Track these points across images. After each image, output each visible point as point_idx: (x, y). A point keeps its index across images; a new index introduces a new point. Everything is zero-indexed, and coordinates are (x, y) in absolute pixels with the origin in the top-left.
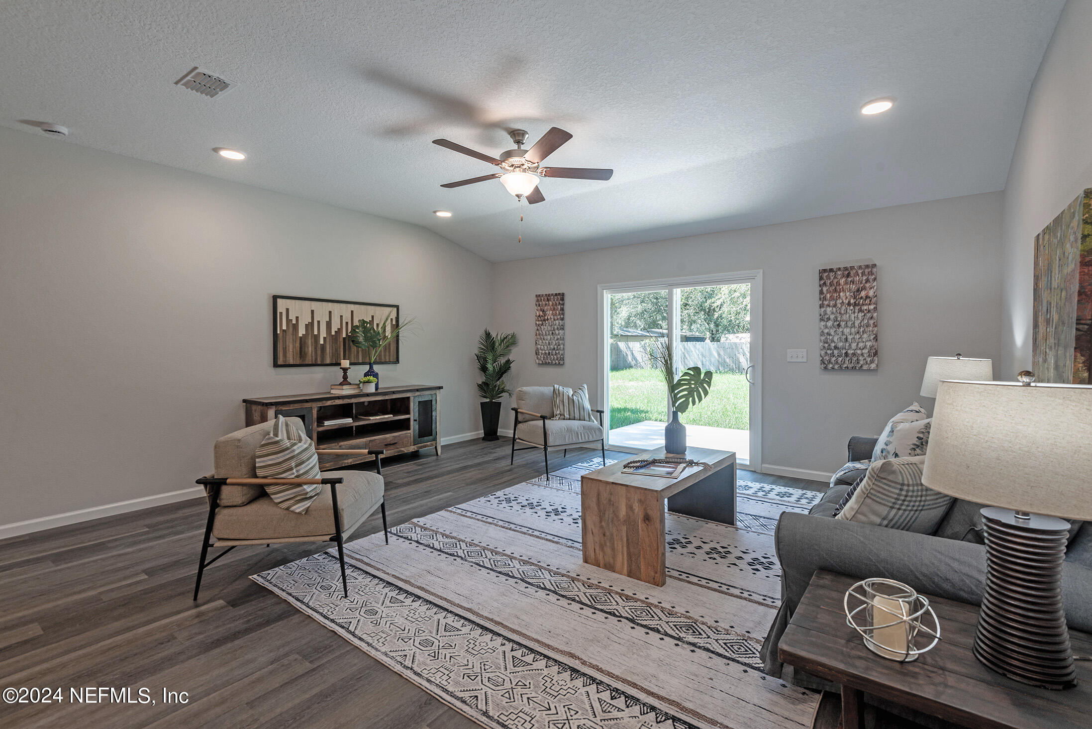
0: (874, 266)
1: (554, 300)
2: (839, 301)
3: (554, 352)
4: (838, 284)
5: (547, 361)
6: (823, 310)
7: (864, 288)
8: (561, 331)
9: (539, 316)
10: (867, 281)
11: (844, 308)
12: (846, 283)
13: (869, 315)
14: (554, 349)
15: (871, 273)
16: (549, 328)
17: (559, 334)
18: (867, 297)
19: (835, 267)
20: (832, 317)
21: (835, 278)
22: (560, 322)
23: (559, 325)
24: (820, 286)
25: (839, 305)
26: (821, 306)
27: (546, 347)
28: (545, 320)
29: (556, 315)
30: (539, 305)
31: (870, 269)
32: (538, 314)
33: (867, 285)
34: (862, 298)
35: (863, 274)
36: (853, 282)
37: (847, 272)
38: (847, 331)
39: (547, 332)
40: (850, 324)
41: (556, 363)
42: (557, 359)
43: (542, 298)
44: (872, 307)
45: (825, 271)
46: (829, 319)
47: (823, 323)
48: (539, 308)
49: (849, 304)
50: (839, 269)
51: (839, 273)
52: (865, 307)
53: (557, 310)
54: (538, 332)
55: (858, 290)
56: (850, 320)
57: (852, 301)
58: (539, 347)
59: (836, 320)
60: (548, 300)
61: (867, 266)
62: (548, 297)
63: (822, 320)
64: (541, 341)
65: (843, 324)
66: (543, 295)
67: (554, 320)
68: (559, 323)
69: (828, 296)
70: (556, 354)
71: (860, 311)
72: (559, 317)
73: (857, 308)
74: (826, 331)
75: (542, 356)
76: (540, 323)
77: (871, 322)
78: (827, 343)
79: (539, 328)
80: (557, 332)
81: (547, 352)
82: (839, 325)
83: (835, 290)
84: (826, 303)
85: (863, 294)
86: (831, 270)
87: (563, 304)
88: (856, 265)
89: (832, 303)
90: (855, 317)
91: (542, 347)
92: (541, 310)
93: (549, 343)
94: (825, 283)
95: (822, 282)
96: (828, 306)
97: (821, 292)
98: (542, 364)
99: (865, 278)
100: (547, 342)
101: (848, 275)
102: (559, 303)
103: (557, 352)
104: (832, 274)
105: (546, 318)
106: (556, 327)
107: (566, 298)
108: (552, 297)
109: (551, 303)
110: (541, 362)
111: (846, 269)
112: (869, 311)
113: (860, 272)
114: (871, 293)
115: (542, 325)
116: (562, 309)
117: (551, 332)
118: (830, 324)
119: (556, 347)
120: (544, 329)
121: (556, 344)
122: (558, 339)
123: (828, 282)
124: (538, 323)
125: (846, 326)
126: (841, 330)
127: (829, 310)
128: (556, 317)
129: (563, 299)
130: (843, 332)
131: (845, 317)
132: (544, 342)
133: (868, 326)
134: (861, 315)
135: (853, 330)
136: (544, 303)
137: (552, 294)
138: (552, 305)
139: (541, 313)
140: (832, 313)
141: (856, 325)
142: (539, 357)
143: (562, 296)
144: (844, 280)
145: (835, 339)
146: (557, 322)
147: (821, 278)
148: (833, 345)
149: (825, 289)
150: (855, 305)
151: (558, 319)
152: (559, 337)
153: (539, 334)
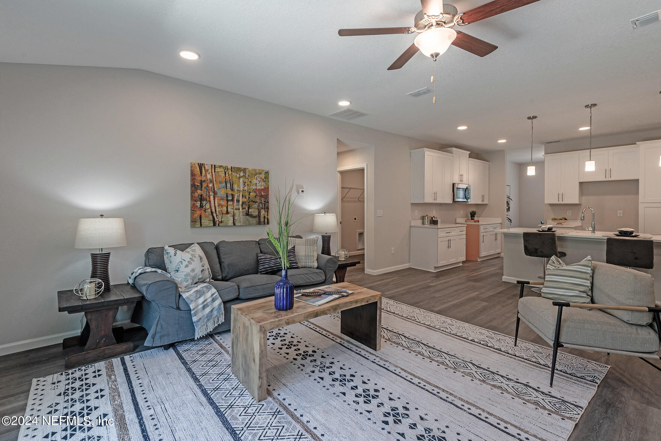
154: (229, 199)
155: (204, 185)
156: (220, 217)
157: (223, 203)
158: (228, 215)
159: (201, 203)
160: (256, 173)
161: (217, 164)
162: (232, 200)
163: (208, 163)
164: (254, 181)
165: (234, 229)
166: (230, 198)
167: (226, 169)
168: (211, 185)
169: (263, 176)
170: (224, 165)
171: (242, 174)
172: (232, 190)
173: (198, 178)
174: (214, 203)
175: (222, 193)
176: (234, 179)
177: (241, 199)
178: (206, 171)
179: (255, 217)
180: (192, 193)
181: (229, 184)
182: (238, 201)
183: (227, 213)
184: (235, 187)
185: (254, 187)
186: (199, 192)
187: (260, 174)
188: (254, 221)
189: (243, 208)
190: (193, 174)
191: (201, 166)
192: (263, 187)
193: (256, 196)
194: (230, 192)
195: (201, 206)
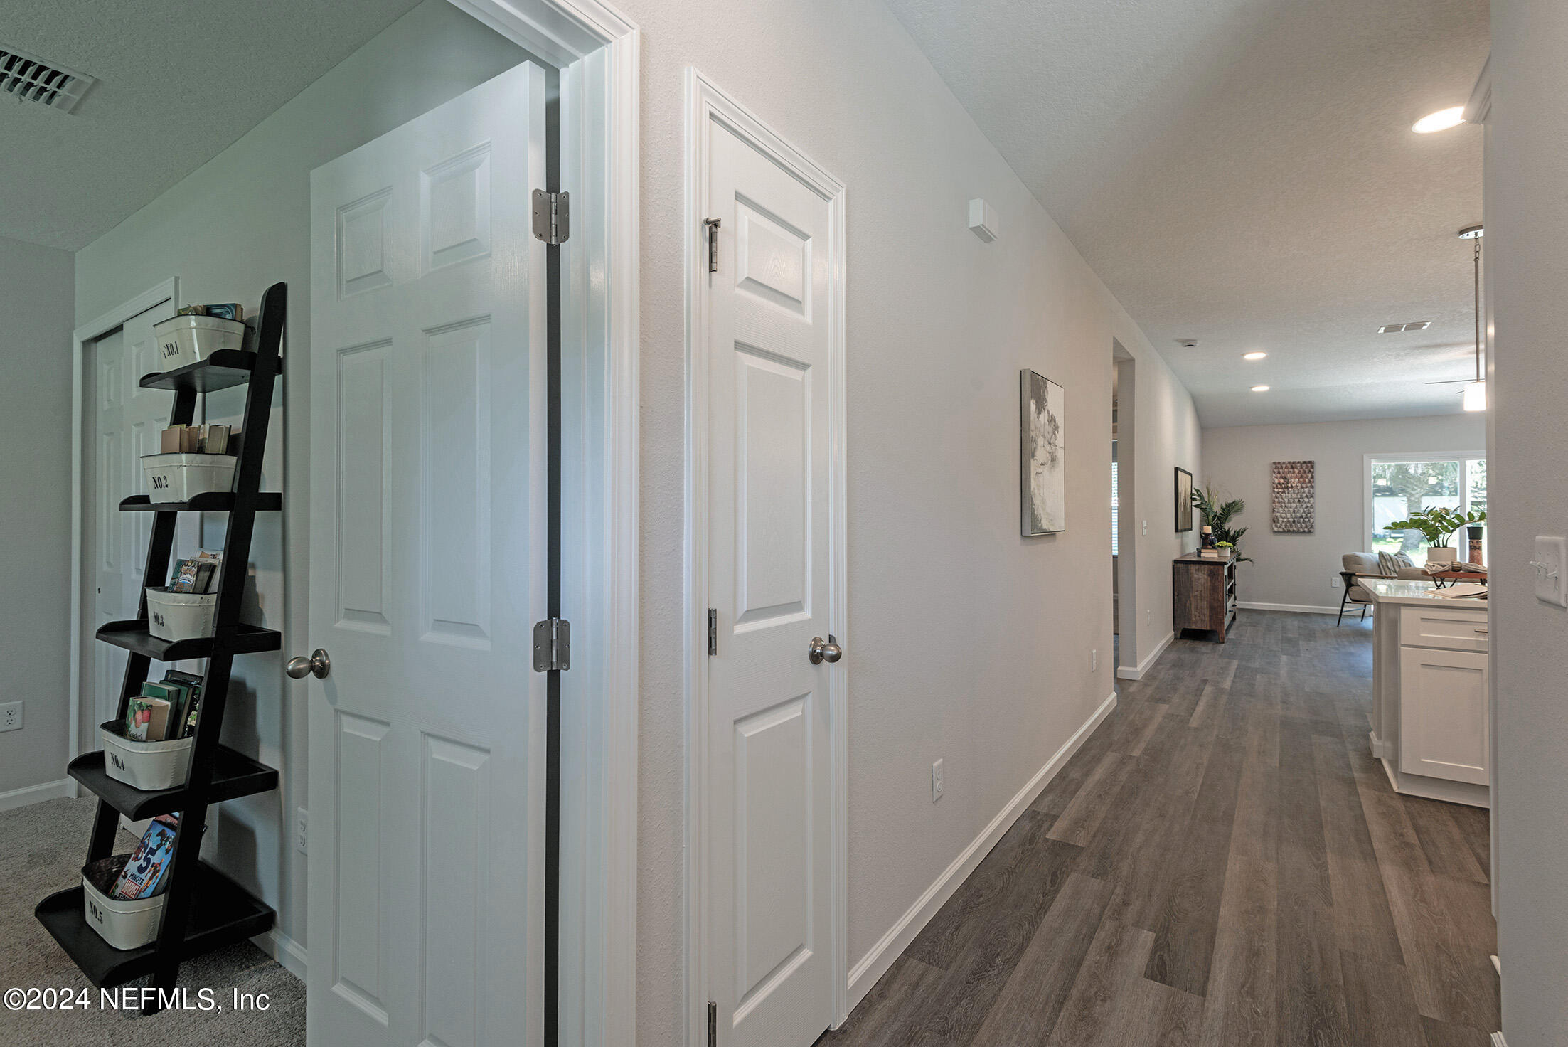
1: (1302, 468)
3: (1302, 520)
5: (1291, 529)
8: (1311, 499)
9: (1279, 483)
14: (1302, 517)
16: (1295, 496)
17: (1309, 502)
22: (1311, 489)
23: (1309, 493)
27: (1289, 515)
28: (1287, 488)
29: (1304, 482)
30: (1279, 473)
32: (1277, 481)
39: (1292, 500)
41: (1304, 532)
42: (1307, 527)
43: (1284, 466)
48: (1279, 475)
53: (1307, 477)
54: (1276, 500)
58: (1278, 514)
60: (1292, 468)
62: (1293, 465)
64: (1281, 509)
66: (1284, 463)
67: (1302, 487)
68: (1310, 491)
70: (1304, 522)
72: (1309, 485)
75: (1284, 524)
76: (1280, 490)
79: (1278, 495)
80: (1306, 500)
81: (1291, 520)
87: (1313, 472)
91: (1284, 515)
92: (1281, 477)
93: (1294, 511)
98: (1284, 532)
100: (1291, 510)
102: (1310, 471)
103: (1307, 520)
105: (1289, 485)
106: (1304, 495)
107: (1316, 466)
108: (1299, 465)
109: (1296, 471)
110: (1281, 530)
115: (1284, 492)
116: (1312, 477)
117: (1296, 500)
119: (1304, 514)
120: (1286, 496)
121: (1304, 512)
122: (1307, 507)
124: (1276, 490)
128: (1304, 485)
129: (1312, 467)
132: (1286, 509)
136: (1286, 470)
137: (1299, 462)
138: (1299, 473)
139: (1282, 481)
142: (1278, 525)
143: (1310, 465)
146: (1307, 490)
151: (1307, 487)
152: (1309, 505)
153: (1275, 502)
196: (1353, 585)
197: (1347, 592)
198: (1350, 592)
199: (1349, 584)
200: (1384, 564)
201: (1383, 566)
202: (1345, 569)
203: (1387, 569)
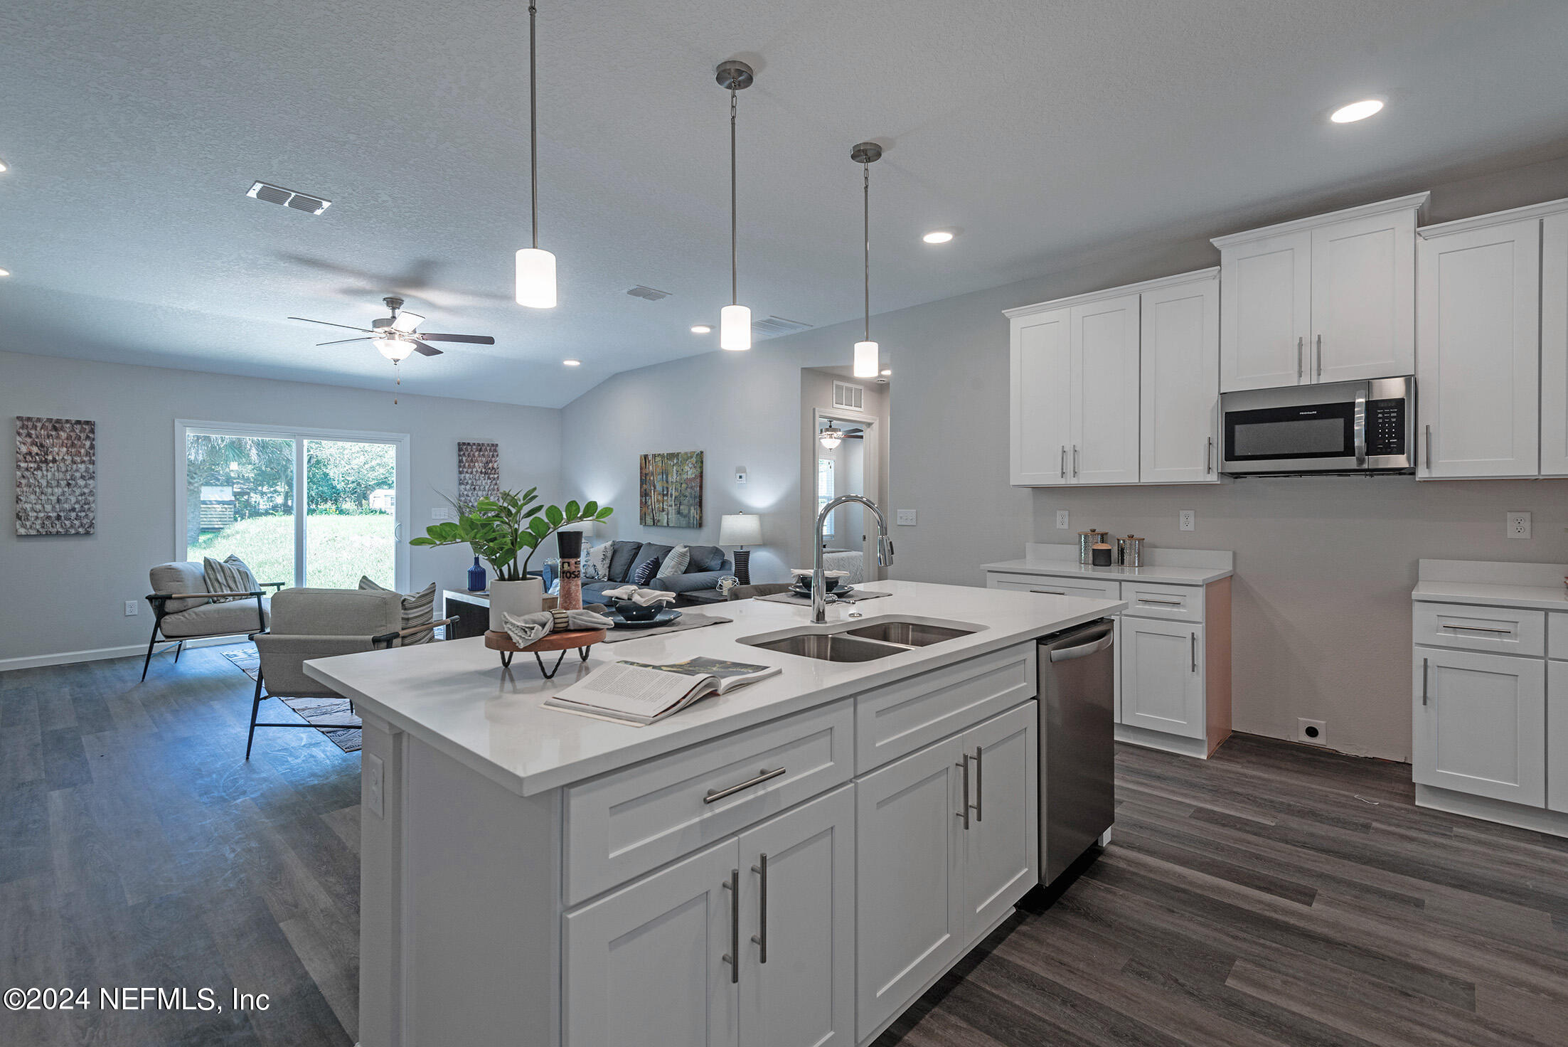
0: (497, 445)
1: (73, 431)
2: (474, 470)
3: (73, 514)
4: (474, 456)
5: (52, 530)
6: (463, 475)
7: (491, 461)
8: (91, 482)
9: (29, 453)
10: (493, 456)
11: (478, 475)
12: (479, 456)
13: (494, 482)
14: (73, 509)
15: (495, 451)
16: (59, 476)
17: (86, 486)
18: (493, 468)
19: (471, 442)
20: (470, 482)
21: (472, 451)
22: (90, 467)
23: (86, 472)
24: (459, 455)
25: (474, 473)
26: (460, 473)
27: (48, 507)
28: (46, 462)
29: (78, 454)
30: (29, 435)
31: (494, 447)
32: (24, 449)
33: (493, 459)
34: (489, 468)
35: (490, 450)
36: (483, 455)
37: (480, 447)
38: (480, 493)
39: (53, 483)
40: (482, 488)
41: (77, 532)
42: (81, 525)
43: (40, 424)
44: (496, 476)
45: (464, 444)
46: (467, 483)
47: (463, 486)
48: (28, 440)
49: (481, 472)
50: (474, 444)
51: (474, 447)
52: (492, 476)
54: (24, 481)
55: (487, 463)
56: (482, 485)
57: (483, 471)
58: (28, 507)
59: (472, 485)
60: (55, 429)
61: (493, 445)
62: (56, 425)
63: (460, 484)
64: (32, 496)
65: (477, 487)
66: (40, 419)
67: (74, 462)
68: (88, 468)
69: (467, 464)
70: (78, 518)
71: (489, 478)
72: (86, 459)
73: (487, 476)
74: (465, 493)
75: (38, 521)
76: (31, 465)
77: (496, 487)
78: (466, 503)
79: (27, 473)
80: (81, 482)
81: (52, 514)
82: (474, 488)
83: (472, 461)
84: (465, 470)
85: (490, 465)
86: (469, 444)
87: (93, 439)
88: (486, 443)
89: (470, 470)
90: (484, 482)
91: (38, 507)
92: (34, 444)
93: (58, 501)
94: (464, 454)
95: (462, 453)
96: (467, 472)
97: (461, 461)
98: (38, 536)
99: (491, 453)
100: (53, 498)
101: (480, 450)
102: (87, 437)
103: (83, 514)
104: (469, 447)
105: (49, 458)
106: (78, 474)
107: (99, 430)
108: (67, 425)
109: (63, 434)
110: (32, 532)
111: (479, 445)
112: (494, 479)
113: (488, 448)
114: (495, 466)
115: (39, 468)
116: (93, 447)
117: (63, 483)
118: (468, 487)
119: (77, 506)
120: (43, 476)
121: (77, 502)
122: (83, 494)
123: (467, 453)
124: (23, 465)
125: (480, 490)
126: (476, 492)
127: (467, 475)
128: (78, 459)
129: (92, 432)
130: (477, 494)
131: (479, 483)
132: (43, 498)
133: (494, 490)
134: (489, 481)
135: (484, 493)
136: (43, 432)
137: (67, 421)
138: (67, 439)
139: (35, 450)
140: (470, 479)
141: (486, 489)
142: (28, 524)
143: (88, 427)
144: (477, 453)
145: (472, 500)
146: (82, 467)
147: (460, 450)
148: (471, 504)
149: (464, 459)
150: (486, 473)
151: (83, 462)
152: (86, 491)
153: (22, 485)
154: (665, 494)
155: (648, 478)
156: (658, 515)
157: (660, 498)
158: (664, 513)
159: (646, 499)
160: (688, 456)
161: (657, 453)
162: (667, 495)
163: (650, 452)
164: (686, 468)
165: (667, 530)
166: (665, 492)
167: (662, 456)
168: (652, 478)
169: (694, 460)
170: (661, 453)
171: (675, 461)
172: (667, 482)
173: (644, 472)
174: (654, 497)
175: (659, 488)
176: (669, 468)
177: (673, 492)
178: (649, 462)
179: (685, 516)
180: (641, 488)
181: (665, 473)
182: (671, 495)
183: (663, 510)
184: (670, 479)
185: (685, 476)
186: (644, 486)
187: (691, 457)
188: (683, 522)
189: (675, 505)
190: (641, 469)
191: (646, 457)
192: (693, 476)
193: (687, 488)
194: (665, 485)
195: (646, 502)
196: (168, 614)
197: (158, 625)
198: (162, 624)
199: (161, 613)
200: (212, 577)
201: (209, 578)
202: (155, 590)
203: (216, 585)
